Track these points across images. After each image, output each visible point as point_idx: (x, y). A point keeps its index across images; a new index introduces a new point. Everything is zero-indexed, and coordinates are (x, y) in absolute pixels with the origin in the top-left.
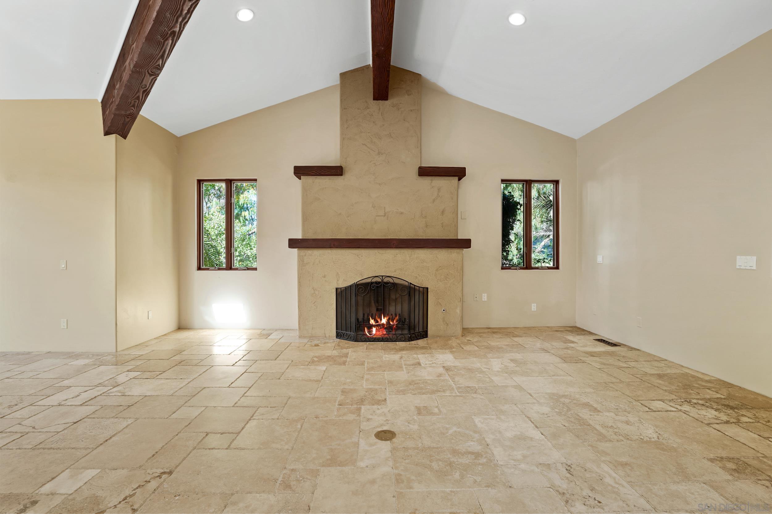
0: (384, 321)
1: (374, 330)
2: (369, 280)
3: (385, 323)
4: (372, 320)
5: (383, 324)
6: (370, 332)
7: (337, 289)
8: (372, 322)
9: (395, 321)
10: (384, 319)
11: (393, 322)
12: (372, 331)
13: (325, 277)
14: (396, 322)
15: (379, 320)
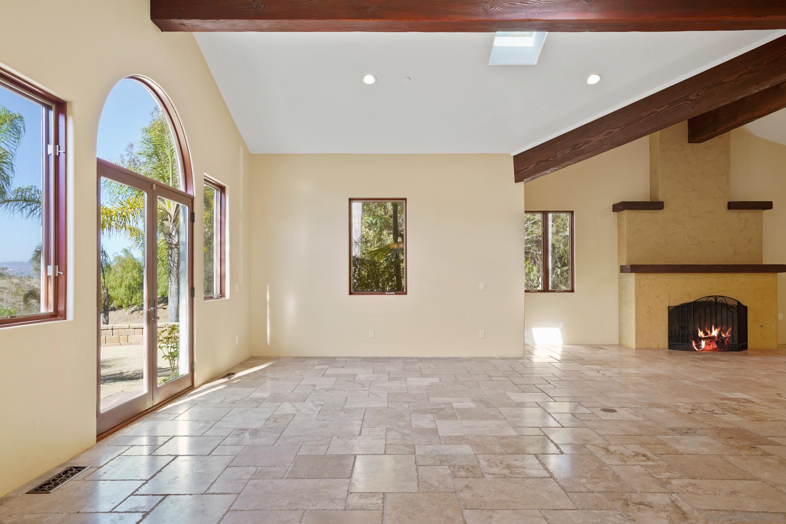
0: (715, 333)
1: (703, 343)
2: (705, 300)
3: (716, 336)
4: (701, 331)
5: (714, 337)
6: (699, 346)
7: (669, 307)
8: (701, 334)
9: (727, 334)
10: (715, 330)
11: (725, 334)
12: (701, 345)
13: (658, 297)
14: (729, 334)
15: (709, 332)
